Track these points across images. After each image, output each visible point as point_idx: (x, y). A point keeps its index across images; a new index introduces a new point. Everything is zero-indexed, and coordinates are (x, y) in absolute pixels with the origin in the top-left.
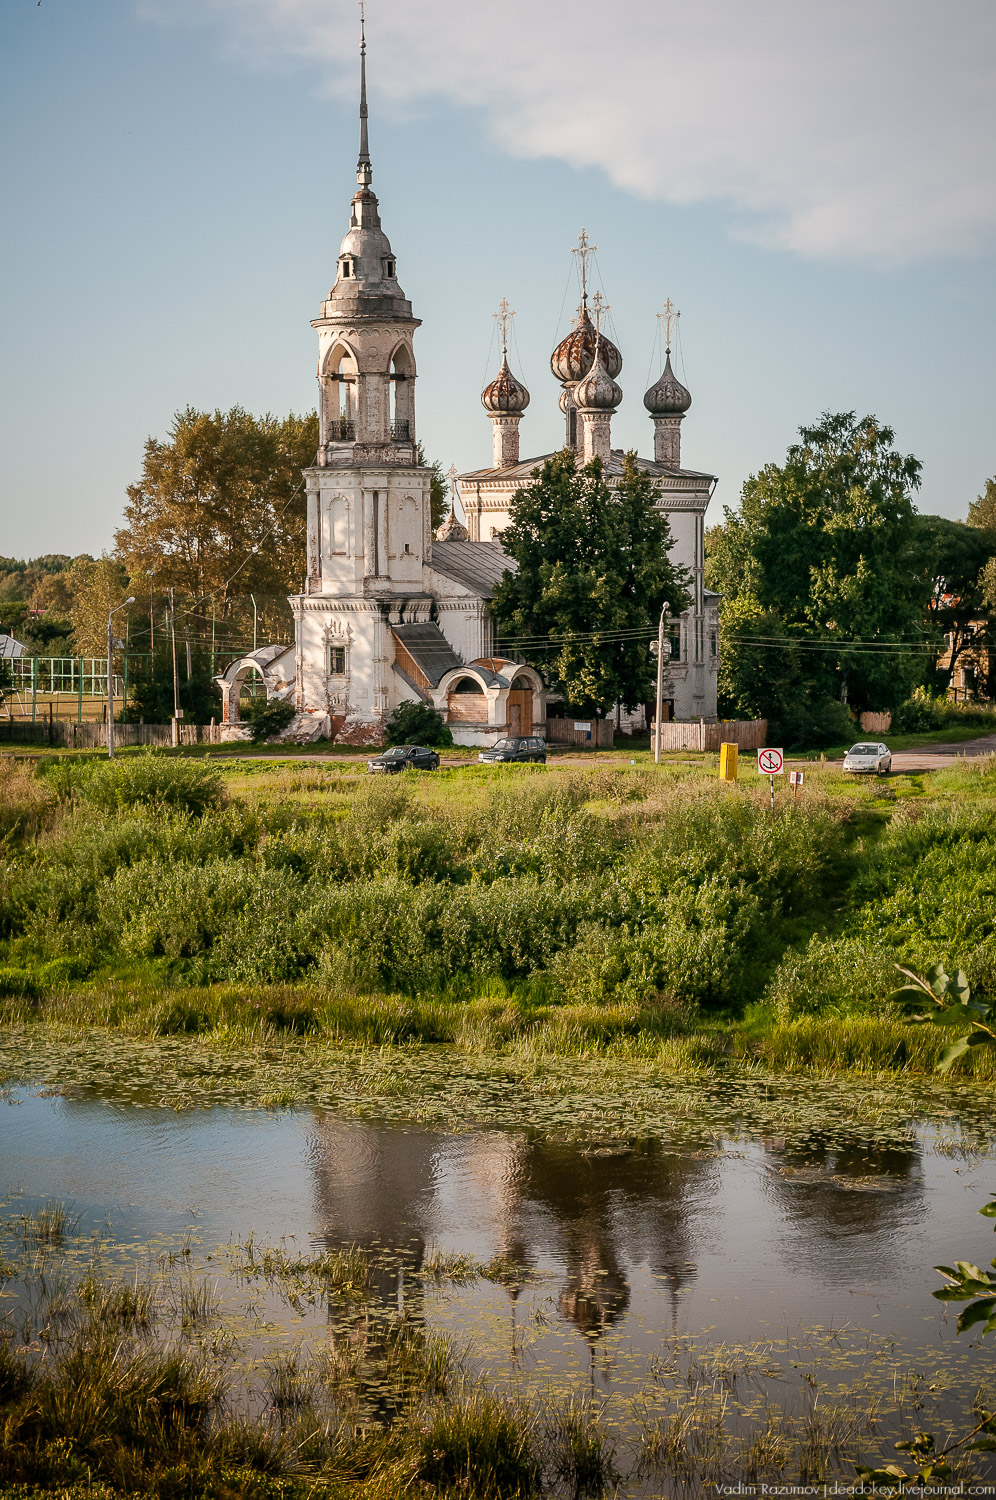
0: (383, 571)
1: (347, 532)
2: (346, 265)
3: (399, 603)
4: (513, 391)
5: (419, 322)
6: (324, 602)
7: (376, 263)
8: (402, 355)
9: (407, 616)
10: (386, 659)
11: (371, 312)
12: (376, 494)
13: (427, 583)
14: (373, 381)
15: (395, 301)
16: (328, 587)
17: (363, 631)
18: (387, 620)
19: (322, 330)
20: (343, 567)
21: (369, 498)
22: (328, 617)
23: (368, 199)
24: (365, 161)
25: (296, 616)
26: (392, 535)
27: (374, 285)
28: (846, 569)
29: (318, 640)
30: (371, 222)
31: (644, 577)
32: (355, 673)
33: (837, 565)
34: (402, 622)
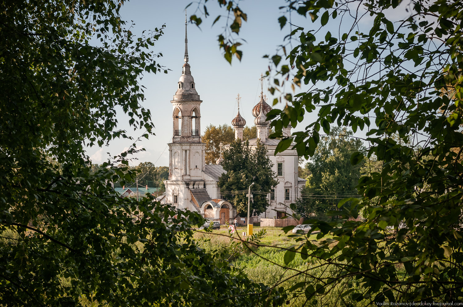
0: (188, 173)
1: (178, 162)
2: (180, 85)
3: (192, 183)
4: (240, 120)
5: (202, 101)
6: (172, 182)
7: (188, 84)
8: (196, 110)
9: (195, 186)
10: (188, 199)
11: (186, 98)
12: (186, 151)
13: (203, 177)
14: (186, 118)
15: (193, 95)
16: (174, 178)
17: (181, 191)
18: (188, 188)
19: (173, 103)
20: (177, 172)
21: (184, 152)
22: (173, 187)
23: (187, 66)
24: (186, 55)
25: (166, 187)
26: (191, 163)
27: (187, 91)
28: (332, 173)
29: (171, 193)
30: (188, 72)
31: (259, 175)
32: (179, 203)
33: (330, 172)
34: (194, 188)
